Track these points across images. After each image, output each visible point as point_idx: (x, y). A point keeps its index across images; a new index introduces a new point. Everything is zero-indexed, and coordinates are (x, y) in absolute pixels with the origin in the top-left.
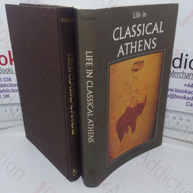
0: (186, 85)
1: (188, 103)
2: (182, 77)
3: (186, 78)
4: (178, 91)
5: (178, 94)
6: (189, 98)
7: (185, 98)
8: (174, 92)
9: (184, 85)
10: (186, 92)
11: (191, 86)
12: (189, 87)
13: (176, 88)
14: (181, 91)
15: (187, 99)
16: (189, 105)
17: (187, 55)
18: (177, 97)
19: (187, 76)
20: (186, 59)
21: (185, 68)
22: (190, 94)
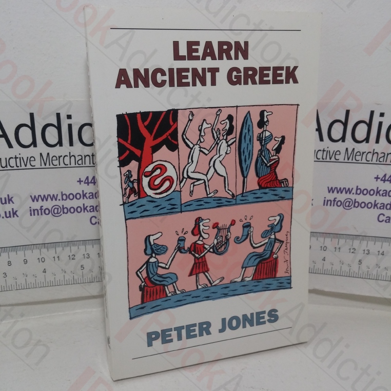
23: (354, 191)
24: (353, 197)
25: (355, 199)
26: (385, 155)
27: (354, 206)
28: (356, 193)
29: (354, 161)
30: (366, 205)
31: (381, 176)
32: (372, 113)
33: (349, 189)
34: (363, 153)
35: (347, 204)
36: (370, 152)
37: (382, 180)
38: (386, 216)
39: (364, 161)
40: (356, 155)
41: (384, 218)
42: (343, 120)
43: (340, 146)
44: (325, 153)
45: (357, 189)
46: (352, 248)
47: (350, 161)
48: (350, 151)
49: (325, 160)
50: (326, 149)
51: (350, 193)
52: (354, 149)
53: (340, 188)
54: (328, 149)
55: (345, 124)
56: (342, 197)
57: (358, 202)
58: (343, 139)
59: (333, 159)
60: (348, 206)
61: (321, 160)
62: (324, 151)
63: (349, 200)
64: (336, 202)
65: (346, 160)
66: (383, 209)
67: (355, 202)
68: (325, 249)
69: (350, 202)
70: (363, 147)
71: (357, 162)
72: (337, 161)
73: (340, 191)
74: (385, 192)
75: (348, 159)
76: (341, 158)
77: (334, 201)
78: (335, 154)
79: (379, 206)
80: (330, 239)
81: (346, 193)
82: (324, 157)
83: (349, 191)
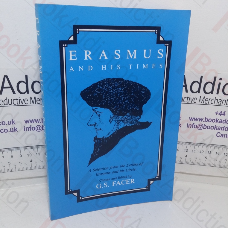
0: (218, 113)
1: (219, 134)
2: (213, 104)
3: (218, 105)
4: (208, 120)
5: (207, 124)
6: (220, 128)
7: (216, 128)
8: (203, 121)
9: (216, 113)
10: (217, 121)
11: (223, 114)
12: (221, 115)
13: (206, 117)
14: (212, 121)
15: (218, 130)
16: (219, 136)
17: (221, 79)
18: (207, 127)
19: (220, 103)
20: (220, 84)
21: (218, 93)
22: (221, 123)
23: (204, 120)
24: (203, 123)
25: (204, 124)
26: (222, 101)
27: (204, 128)
28: (205, 121)
29: (204, 103)
30: (210, 128)
31: (219, 112)
32: (215, 78)
33: (201, 119)
34: (210, 99)
35: (200, 127)
36: (213, 99)
37: (219, 114)
38: (221, 134)
39: (210, 103)
40: (205, 100)
41: (220, 135)
42: (199, 81)
43: (197, 95)
44: (188, 99)
45: (206, 119)
46: (202, 150)
47: (202, 103)
48: (202, 98)
49: (188, 103)
50: (189, 97)
51: (202, 121)
52: (204, 97)
53: (196, 118)
54: (190, 97)
55: (200, 84)
56: (197, 123)
57: (206, 126)
58: (199, 91)
59: (193, 102)
60: (201, 128)
61: (186, 102)
62: (188, 98)
63: (201, 125)
64: (194, 126)
65: (200, 103)
66: (220, 130)
67: (204, 126)
68: (187, 151)
69: (201, 126)
70: (209, 96)
71: (206, 104)
72: (195, 103)
73: (196, 120)
74: (221, 121)
75: (201, 102)
76: (197, 102)
77: (193, 125)
78: (194, 100)
79: (217, 128)
80: (190, 146)
81: (200, 121)
82: (188, 101)
83: (201, 120)
